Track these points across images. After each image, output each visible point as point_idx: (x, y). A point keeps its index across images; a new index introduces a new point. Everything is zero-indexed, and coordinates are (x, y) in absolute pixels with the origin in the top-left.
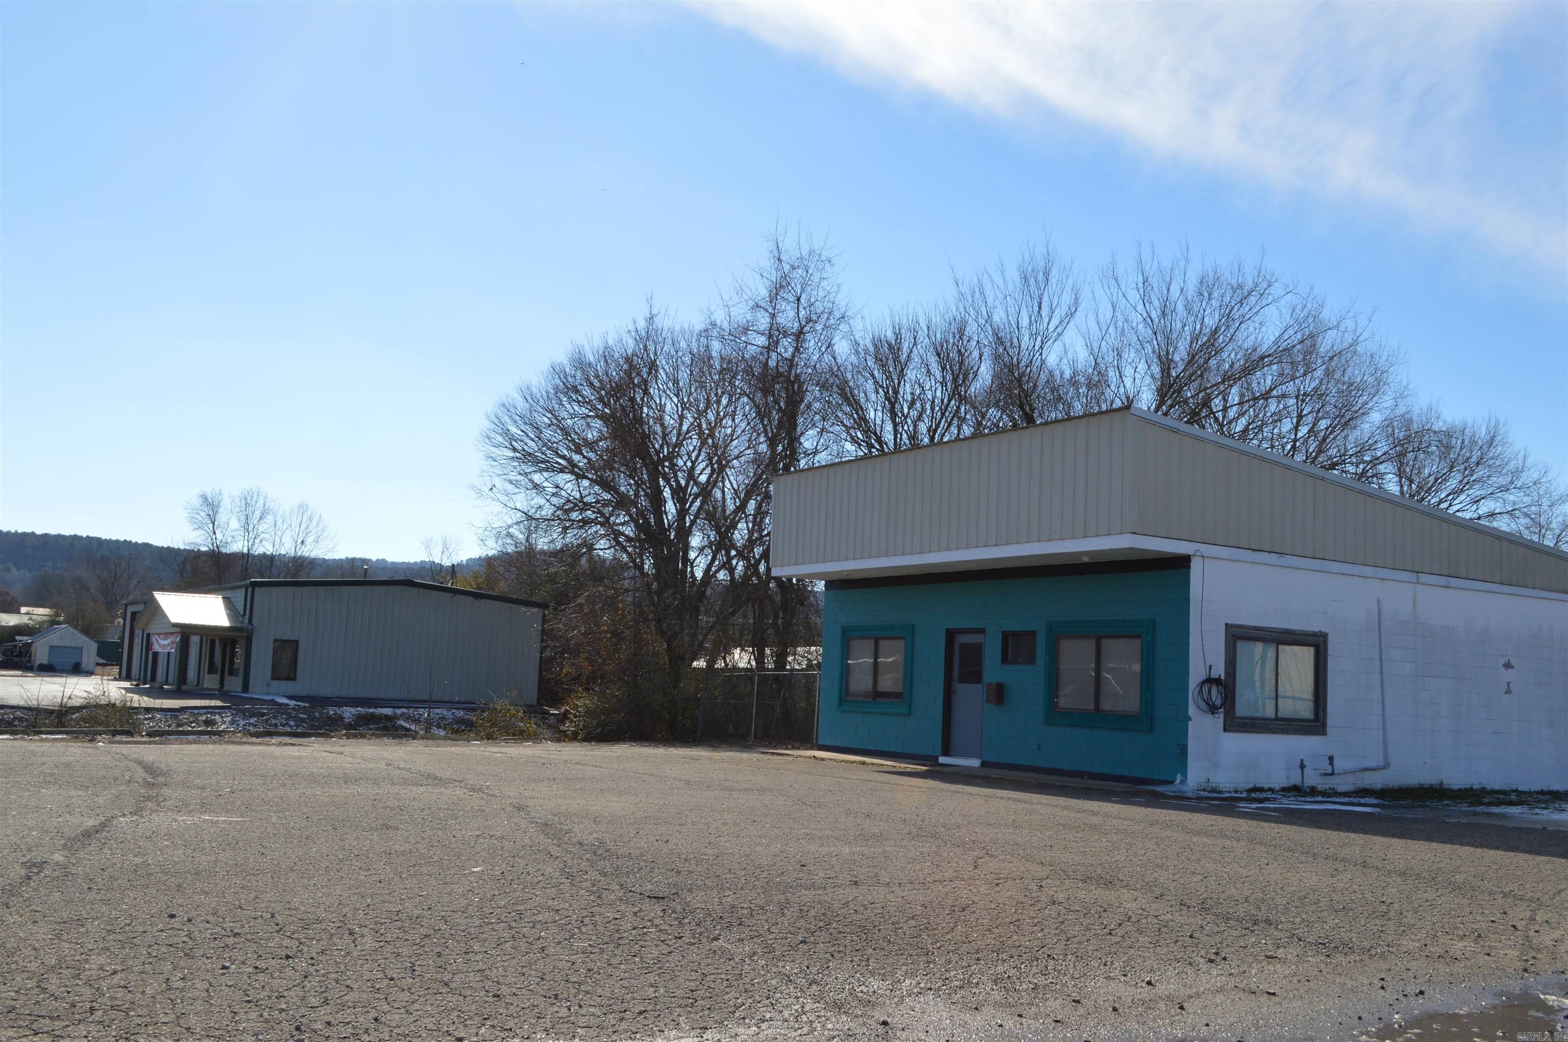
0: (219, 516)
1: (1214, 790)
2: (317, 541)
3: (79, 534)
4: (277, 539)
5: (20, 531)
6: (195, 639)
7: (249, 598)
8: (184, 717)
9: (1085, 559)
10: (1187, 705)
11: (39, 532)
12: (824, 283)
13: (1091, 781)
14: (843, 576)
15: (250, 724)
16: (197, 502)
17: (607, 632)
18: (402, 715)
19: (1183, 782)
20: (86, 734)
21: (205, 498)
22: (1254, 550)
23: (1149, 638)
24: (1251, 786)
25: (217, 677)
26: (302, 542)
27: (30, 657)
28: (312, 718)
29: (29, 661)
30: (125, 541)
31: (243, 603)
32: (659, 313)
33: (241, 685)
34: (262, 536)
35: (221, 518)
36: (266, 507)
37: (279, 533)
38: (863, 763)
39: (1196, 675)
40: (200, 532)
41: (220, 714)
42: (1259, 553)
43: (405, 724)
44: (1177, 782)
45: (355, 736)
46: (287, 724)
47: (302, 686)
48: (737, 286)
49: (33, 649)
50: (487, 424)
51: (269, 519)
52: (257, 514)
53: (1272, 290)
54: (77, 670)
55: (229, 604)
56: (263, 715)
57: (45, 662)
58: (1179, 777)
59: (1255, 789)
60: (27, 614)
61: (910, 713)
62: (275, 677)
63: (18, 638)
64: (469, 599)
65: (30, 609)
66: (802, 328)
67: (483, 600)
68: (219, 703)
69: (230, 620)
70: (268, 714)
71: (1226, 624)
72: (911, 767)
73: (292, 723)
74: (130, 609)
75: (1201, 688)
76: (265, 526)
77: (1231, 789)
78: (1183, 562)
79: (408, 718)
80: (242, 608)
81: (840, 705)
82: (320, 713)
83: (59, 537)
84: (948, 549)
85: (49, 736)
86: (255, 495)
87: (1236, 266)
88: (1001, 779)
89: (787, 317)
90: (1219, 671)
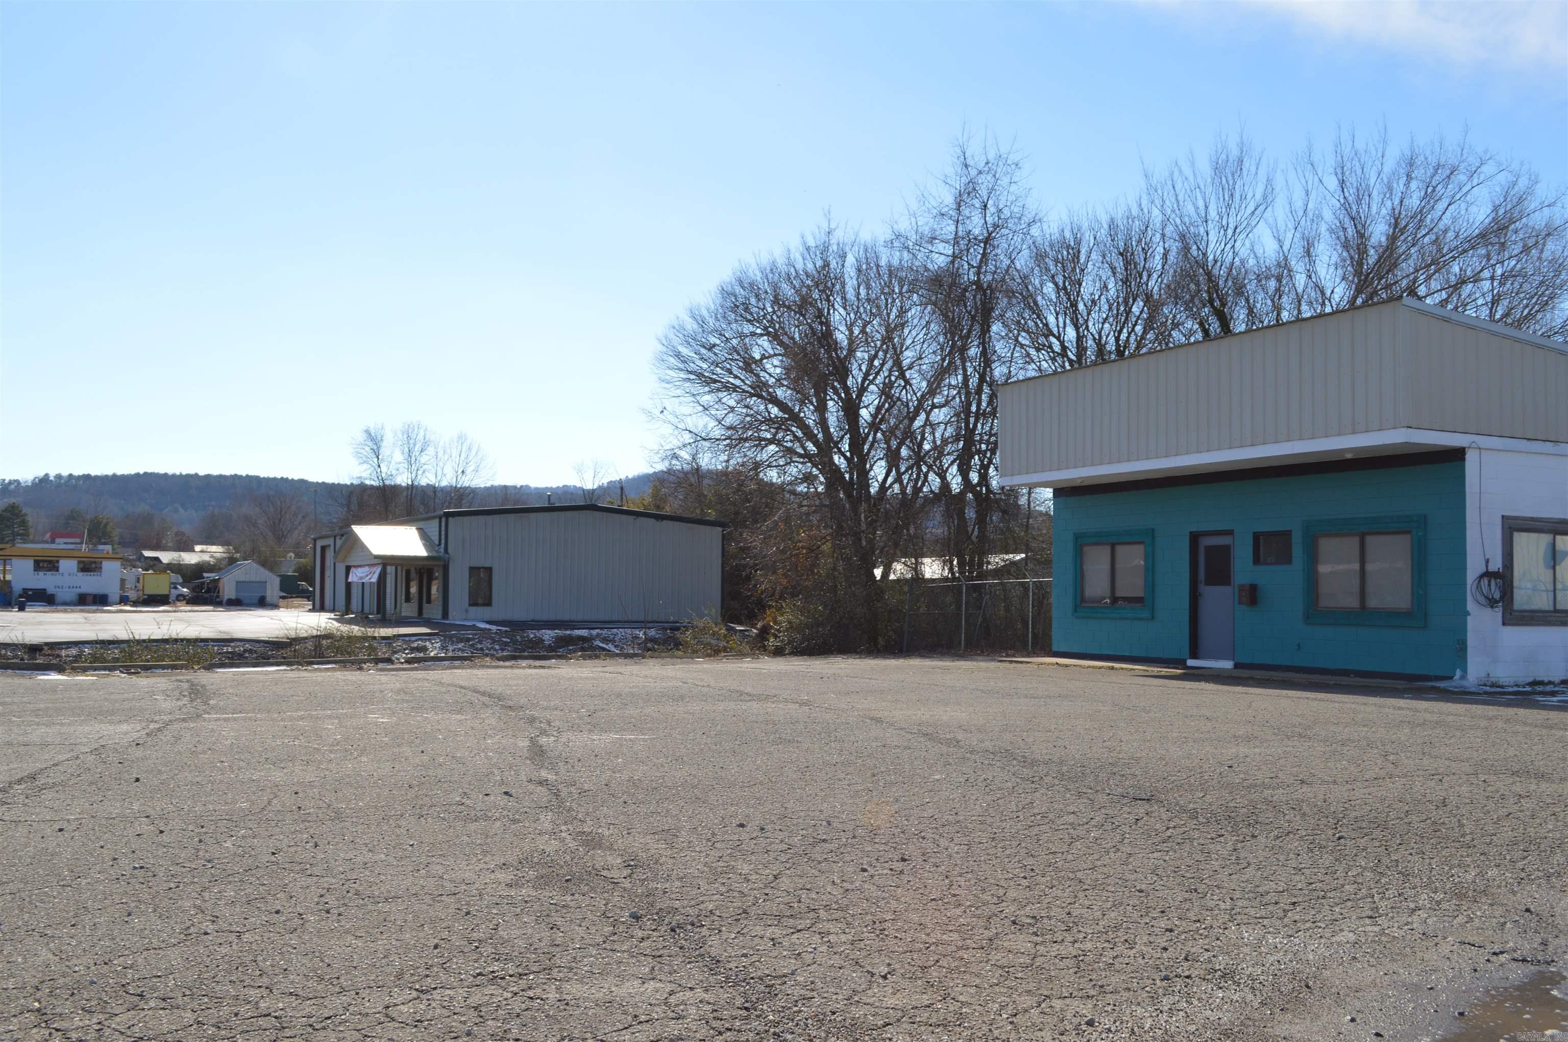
0: (382, 450)
1: (1493, 685)
2: (476, 470)
3: (239, 473)
4: (439, 470)
5: (184, 473)
6: (390, 569)
7: (443, 528)
8: (397, 644)
9: (1349, 456)
10: (1466, 600)
11: (202, 473)
12: (1013, 188)
13: (1358, 679)
14: (1078, 483)
15: (459, 649)
16: (361, 437)
17: (803, 548)
18: (598, 635)
19: (1463, 677)
20: (353, 663)
21: (368, 432)
22: (1529, 439)
23: (1420, 534)
24: (1531, 680)
25: (414, 605)
26: (463, 472)
27: (218, 592)
28: (515, 642)
29: (218, 597)
30: (282, 478)
31: (437, 533)
32: (838, 227)
33: (440, 612)
34: (425, 467)
35: (385, 452)
36: (427, 439)
37: (441, 464)
38: (1112, 668)
39: (1474, 568)
40: (365, 466)
41: (430, 640)
42: (1534, 442)
43: (601, 645)
44: (1457, 677)
45: (590, 657)
46: (492, 648)
47: (498, 610)
48: (920, 194)
49: (221, 585)
50: (660, 348)
51: (431, 450)
52: (418, 447)
53: (1484, 168)
54: (262, 603)
55: (424, 536)
56: (468, 640)
57: (233, 597)
58: (1458, 673)
59: (1534, 683)
60: (202, 551)
61: (1153, 618)
62: (473, 603)
63: (205, 575)
64: (652, 521)
65: (204, 547)
66: (990, 234)
67: (665, 522)
68: (428, 631)
69: (427, 551)
70: (473, 639)
71: (1503, 517)
72: (1165, 671)
73: (497, 647)
74: (320, 543)
75: (1479, 581)
76: (427, 458)
77: (1512, 684)
78: (1457, 455)
79: (605, 640)
80: (437, 538)
81: (1075, 611)
82: (522, 637)
83: (221, 477)
84: (1198, 451)
85: (320, 666)
86: (416, 429)
87: (1437, 145)
88: (1268, 680)
89: (975, 224)
90: (1496, 565)
